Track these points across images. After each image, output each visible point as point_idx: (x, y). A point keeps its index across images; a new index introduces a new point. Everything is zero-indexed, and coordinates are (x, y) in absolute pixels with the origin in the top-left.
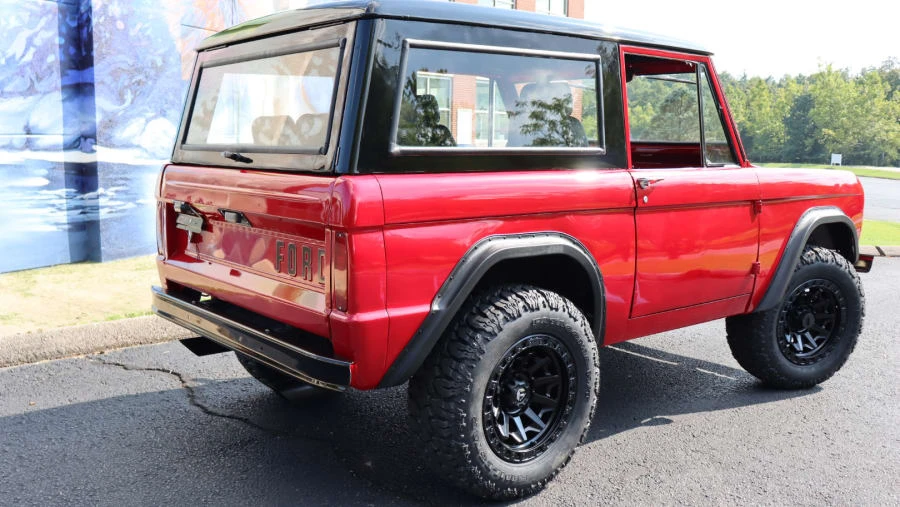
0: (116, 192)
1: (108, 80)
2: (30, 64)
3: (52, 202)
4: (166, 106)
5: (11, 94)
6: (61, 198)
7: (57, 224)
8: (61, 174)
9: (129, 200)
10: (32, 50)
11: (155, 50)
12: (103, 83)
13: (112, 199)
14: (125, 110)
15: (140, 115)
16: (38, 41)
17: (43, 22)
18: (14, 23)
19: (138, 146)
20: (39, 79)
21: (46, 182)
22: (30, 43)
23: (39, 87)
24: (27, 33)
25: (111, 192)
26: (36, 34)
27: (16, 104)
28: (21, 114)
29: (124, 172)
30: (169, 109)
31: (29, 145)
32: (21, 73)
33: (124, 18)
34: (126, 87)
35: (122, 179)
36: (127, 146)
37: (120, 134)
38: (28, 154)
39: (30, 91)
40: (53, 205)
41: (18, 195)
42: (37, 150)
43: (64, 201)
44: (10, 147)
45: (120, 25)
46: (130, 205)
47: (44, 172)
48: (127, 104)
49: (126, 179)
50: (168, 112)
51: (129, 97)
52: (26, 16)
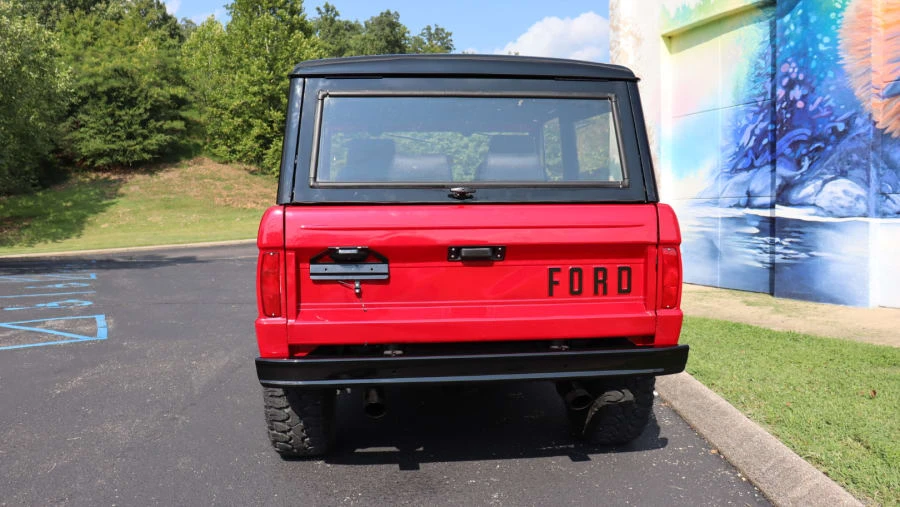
0: (791, 242)
1: (788, 151)
2: (752, 148)
3: (761, 246)
4: (847, 167)
5: (741, 170)
6: (766, 243)
7: (762, 262)
8: (767, 225)
9: (803, 251)
10: (754, 138)
11: (837, 118)
12: (783, 155)
13: (786, 248)
14: (802, 174)
15: (817, 177)
16: (757, 132)
17: (761, 117)
18: (744, 122)
19: (814, 205)
20: (757, 158)
21: (757, 231)
22: (753, 132)
23: (757, 163)
24: (751, 127)
25: (786, 242)
26: (756, 127)
27: (743, 176)
28: (744, 183)
29: (799, 227)
30: (850, 169)
31: (748, 205)
32: (746, 155)
33: (803, 98)
34: (805, 155)
35: (795, 232)
36: (801, 204)
37: (797, 195)
38: (748, 211)
39: (752, 166)
40: (761, 248)
41: (740, 238)
42: (753, 207)
43: (768, 246)
44: (738, 206)
45: (800, 105)
46: (803, 255)
47: (757, 223)
48: (803, 170)
49: (800, 233)
50: (850, 172)
51: (806, 163)
52: (751, 116)
